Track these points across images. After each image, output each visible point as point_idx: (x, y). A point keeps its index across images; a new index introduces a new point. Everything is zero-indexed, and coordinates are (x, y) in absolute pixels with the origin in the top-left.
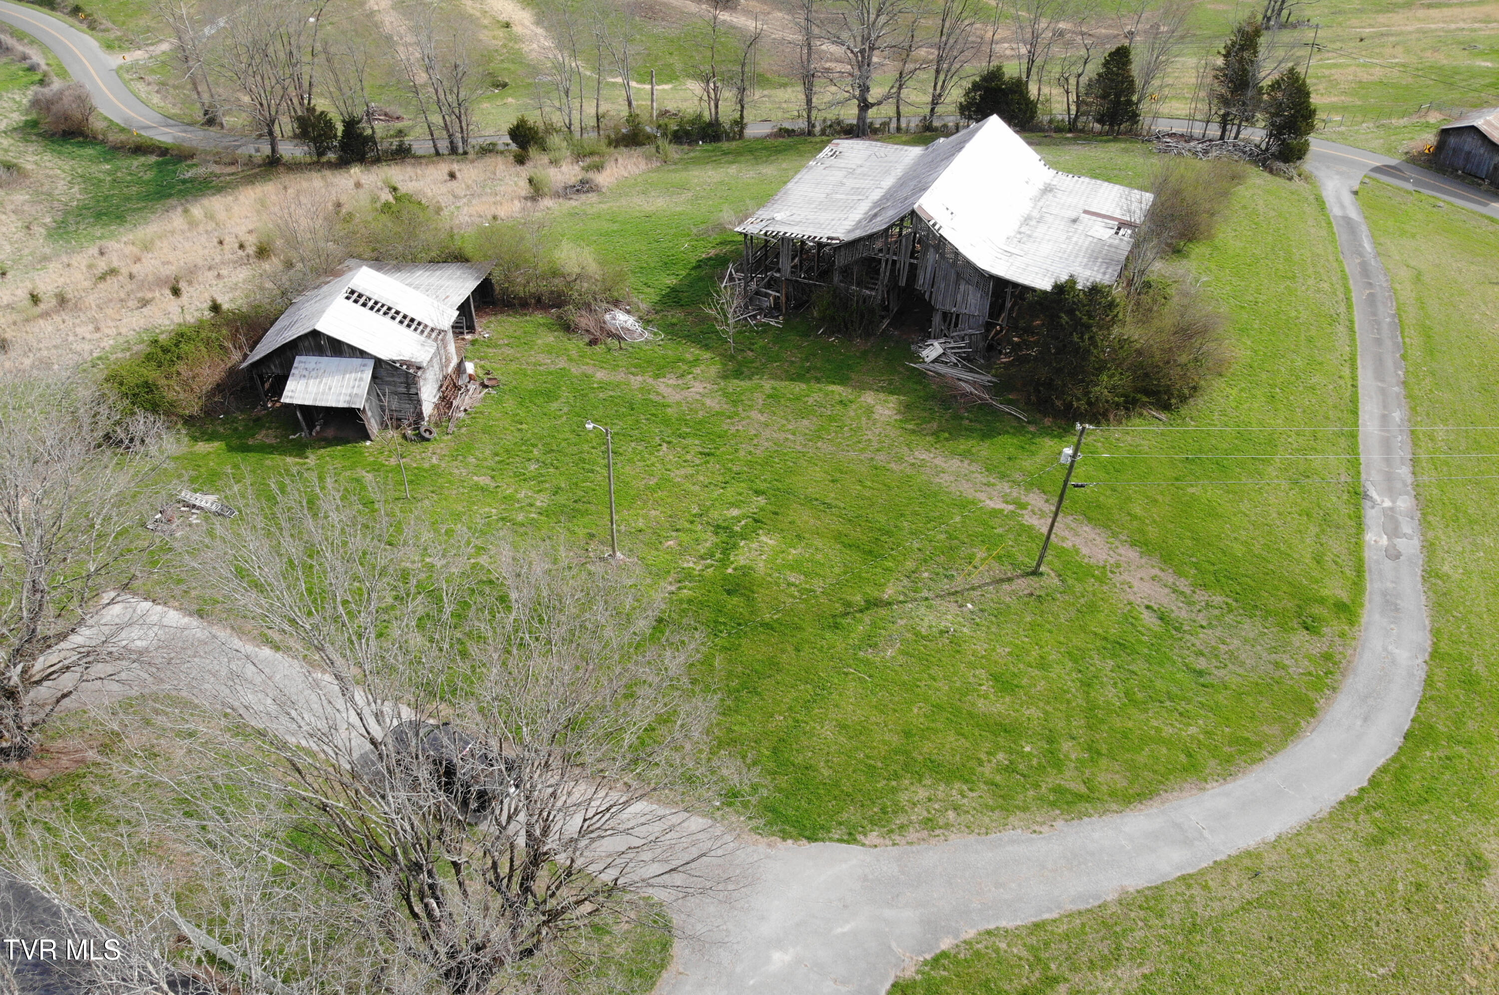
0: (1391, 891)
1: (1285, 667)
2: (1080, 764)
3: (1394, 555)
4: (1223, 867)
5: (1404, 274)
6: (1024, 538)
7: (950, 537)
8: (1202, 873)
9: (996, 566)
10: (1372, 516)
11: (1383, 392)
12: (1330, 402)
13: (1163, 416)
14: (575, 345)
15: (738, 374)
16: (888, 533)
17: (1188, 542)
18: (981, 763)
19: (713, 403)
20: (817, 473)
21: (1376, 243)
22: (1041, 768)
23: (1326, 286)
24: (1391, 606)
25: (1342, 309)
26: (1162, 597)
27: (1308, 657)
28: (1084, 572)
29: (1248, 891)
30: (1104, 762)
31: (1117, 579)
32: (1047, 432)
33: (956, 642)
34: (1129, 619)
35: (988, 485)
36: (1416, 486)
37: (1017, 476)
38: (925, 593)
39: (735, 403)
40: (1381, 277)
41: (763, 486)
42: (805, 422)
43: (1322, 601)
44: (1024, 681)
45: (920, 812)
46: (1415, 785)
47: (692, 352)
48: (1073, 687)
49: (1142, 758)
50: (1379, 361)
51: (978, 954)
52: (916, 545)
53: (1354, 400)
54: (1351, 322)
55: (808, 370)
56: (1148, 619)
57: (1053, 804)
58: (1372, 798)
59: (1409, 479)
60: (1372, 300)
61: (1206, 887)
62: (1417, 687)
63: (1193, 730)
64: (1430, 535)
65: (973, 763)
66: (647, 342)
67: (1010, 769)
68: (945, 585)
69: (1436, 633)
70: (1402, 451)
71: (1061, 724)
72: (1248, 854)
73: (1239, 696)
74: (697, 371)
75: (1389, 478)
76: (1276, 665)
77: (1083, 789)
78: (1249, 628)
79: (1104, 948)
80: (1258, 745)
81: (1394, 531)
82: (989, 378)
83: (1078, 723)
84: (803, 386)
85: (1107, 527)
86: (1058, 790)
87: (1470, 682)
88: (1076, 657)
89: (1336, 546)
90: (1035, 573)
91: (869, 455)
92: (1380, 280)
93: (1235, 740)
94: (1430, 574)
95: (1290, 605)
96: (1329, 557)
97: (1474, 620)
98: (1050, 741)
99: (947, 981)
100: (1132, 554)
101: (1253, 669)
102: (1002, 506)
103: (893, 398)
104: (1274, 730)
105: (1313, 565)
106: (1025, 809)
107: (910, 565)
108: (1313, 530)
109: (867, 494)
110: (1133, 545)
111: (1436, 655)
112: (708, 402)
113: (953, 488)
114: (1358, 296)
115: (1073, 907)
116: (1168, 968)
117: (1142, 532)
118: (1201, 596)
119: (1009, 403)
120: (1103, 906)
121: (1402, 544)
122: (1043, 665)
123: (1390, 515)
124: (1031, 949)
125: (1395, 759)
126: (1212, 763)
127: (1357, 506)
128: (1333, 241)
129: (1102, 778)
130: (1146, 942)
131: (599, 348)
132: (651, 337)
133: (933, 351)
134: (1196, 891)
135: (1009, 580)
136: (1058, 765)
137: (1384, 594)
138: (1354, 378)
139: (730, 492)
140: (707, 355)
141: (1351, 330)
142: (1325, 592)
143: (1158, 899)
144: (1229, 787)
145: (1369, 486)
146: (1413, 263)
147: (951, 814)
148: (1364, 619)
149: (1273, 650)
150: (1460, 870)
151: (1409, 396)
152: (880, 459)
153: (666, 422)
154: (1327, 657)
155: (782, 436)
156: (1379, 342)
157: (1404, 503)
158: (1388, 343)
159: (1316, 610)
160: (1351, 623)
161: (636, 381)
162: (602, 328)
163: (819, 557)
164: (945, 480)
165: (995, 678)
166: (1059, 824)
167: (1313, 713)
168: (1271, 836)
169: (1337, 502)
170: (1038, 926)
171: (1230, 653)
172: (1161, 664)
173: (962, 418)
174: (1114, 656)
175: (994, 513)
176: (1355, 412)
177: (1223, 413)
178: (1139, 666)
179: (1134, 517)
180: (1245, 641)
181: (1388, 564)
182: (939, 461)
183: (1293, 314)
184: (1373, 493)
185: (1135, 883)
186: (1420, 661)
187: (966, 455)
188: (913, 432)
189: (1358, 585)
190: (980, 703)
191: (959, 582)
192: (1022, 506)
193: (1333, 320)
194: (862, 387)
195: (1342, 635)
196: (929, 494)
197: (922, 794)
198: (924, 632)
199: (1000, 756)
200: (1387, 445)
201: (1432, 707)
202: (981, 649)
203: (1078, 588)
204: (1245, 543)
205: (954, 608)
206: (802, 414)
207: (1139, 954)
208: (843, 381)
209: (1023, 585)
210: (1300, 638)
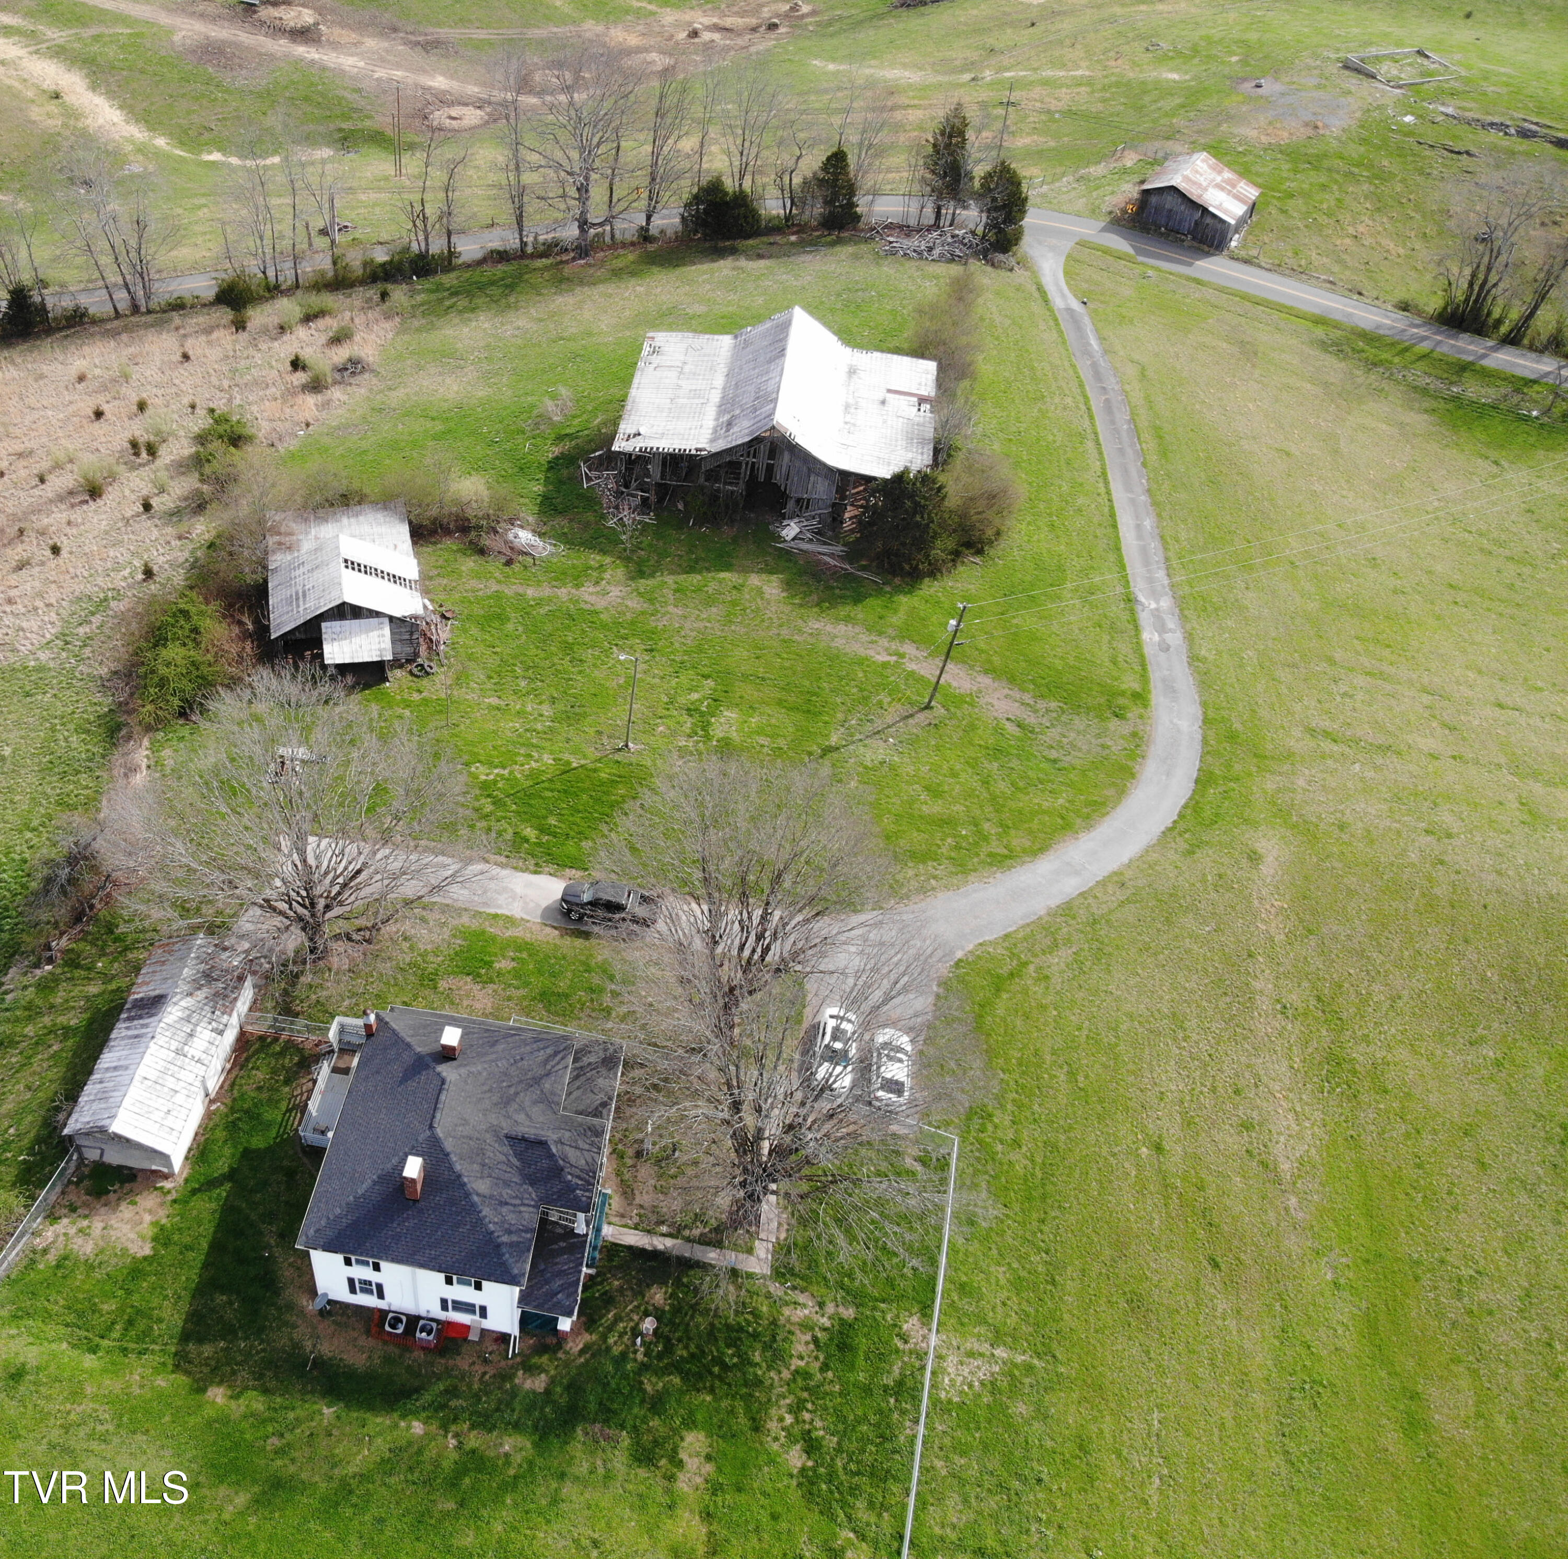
0: (1204, 881)
1: (1108, 747)
2: (999, 837)
3: (1165, 648)
4: (1102, 883)
5: (1131, 371)
6: (911, 681)
7: (861, 690)
8: (1091, 889)
9: (899, 706)
10: (1144, 618)
11: (1133, 501)
12: (1095, 520)
13: (977, 560)
14: (494, 566)
15: (641, 574)
16: (815, 694)
17: (1024, 664)
18: (939, 847)
19: (634, 604)
20: (741, 653)
21: (1102, 339)
22: (976, 844)
23: (1069, 400)
24: (1170, 689)
25: (1087, 423)
26: (1015, 710)
27: (1122, 737)
28: (959, 700)
29: (1121, 895)
30: (1013, 832)
31: (982, 701)
32: (898, 590)
33: (892, 768)
34: (998, 730)
35: (871, 642)
36: (1172, 586)
37: (890, 631)
38: (858, 737)
39: (651, 601)
40: (1113, 380)
41: (706, 671)
42: (714, 610)
43: (1122, 694)
44: (946, 788)
45: (914, 884)
46: (1208, 813)
47: (594, 559)
48: (977, 785)
49: (1035, 825)
50: (1125, 471)
51: (979, 957)
52: (839, 700)
53: (1112, 515)
54: (1096, 434)
55: (697, 561)
56: (1010, 728)
57: (991, 864)
58: (1181, 826)
59: (1166, 582)
60: (1108, 407)
61: (1096, 897)
62: (1198, 747)
63: (1061, 801)
64: (1188, 627)
65: (934, 848)
66: (552, 554)
67: (958, 847)
68: (869, 728)
69: (1204, 704)
70: (1157, 555)
71: (978, 812)
72: (1115, 873)
73: (1084, 772)
74: (607, 576)
75: (1151, 580)
76: (1103, 746)
77: (1006, 852)
78: (1079, 723)
79: (1048, 941)
80: (1103, 804)
81: (1162, 629)
82: (840, 548)
83: (988, 809)
84: (699, 577)
85: (964, 662)
86: (990, 855)
87: (1232, 737)
88: (973, 763)
89: (1124, 648)
90: (928, 707)
91: (775, 631)
92: (1111, 383)
93: (1088, 804)
94: (1194, 659)
95: (1102, 700)
96: (1120, 659)
97: (1228, 690)
98: (976, 825)
99: (967, 974)
100: (985, 681)
101: (1089, 751)
102: (887, 658)
103: (774, 577)
104: (1110, 792)
105: (1112, 666)
106: (975, 870)
107: (840, 716)
108: (1106, 638)
109: (787, 664)
110: (986, 672)
111: (1207, 721)
112: (629, 603)
113: (848, 650)
114: (1096, 404)
115: (1021, 922)
116: (1086, 946)
117: (990, 661)
118: (1041, 705)
119: (864, 568)
120: (1040, 918)
121: (1168, 637)
122: (954, 774)
123: (1156, 614)
124: (1007, 949)
125: (1191, 799)
126: (1078, 821)
127: (1132, 612)
128: (1064, 343)
129: (1014, 842)
130: (1069, 933)
131: (516, 567)
132: (553, 549)
133: (791, 530)
134: (1090, 900)
135: (911, 716)
136: (986, 839)
137: (1164, 680)
138: (1108, 493)
139: (684, 679)
140: (608, 560)
141: (1098, 443)
142: (1124, 687)
143: (1070, 909)
144: (1093, 834)
145: (1136, 590)
146: (1136, 357)
147: (933, 882)
148: (1153, 703)
149: (1098, 736)
150: (1244, 863)
151: (1155, 504)
152: (784, 632)
153: (604, 626)
154: (1134, 735)
155: (700, 625)
156: (1121, 451)
157: (1166, 603)
158: (1129, 451)
159: (1121, 701)
160: (1145, 707)
161: (563, 593)
162: (512, 548)
163: (773, 721)
164: (839, 643)
165: (927, 788)
166: (998, 875)
167: (1133, 776)
168: (1125, 860)
169: (1117, 610)
170: (1007, 936)
171: (1070, 743)
172: (1028, 760)
173: (833, 588)
174: (996, 759)
175: (885, 665)
176: (1115, 526)
177: (1020, 548)
178: (1014, 763)
179: (982, 651)
180: (1079, 733)
181: (1162, 656)
182: (829, 628)
183: (1051, 438)
184: (1142, 598)
185: (1054, 902)
186: (1196, 727)
187: (848, 620)
188: (801, 606)
189: (1144, 677)
190: (924, 808)
191: (879, 724)
192: (901, 656)
193: (1082, 437)
194: (745, 570)
195: (1141, 717)
196: (833, 658)
197: (910, 873)
198: (869, 764)
199: (949, 840)
200: (1144, 550)
201: (1209, 759)
202: (910, 769)
203: (959, 714)
204: (1062, 658)
205: (881, 743)
206: (709, 601)
207: (1068, 942)
208: (728, 567)
209: (921, 717)
210: (1113, 724)
